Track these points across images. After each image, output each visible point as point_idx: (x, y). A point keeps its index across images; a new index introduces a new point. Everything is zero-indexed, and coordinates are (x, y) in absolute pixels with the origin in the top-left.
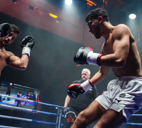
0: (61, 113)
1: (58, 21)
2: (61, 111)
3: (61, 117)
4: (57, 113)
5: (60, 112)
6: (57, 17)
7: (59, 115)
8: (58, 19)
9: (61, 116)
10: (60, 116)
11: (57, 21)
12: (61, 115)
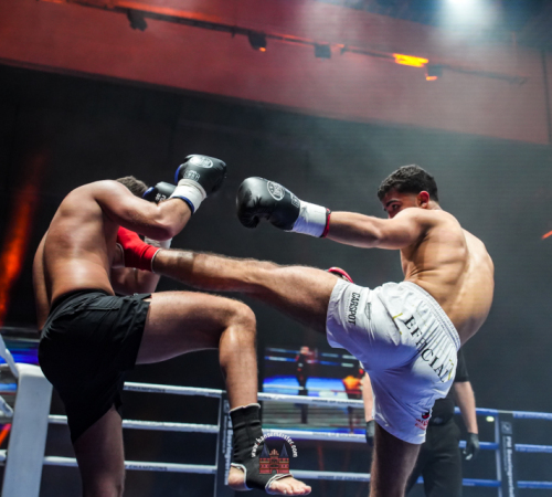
0: (509, 438)
1: (430, 75)
2: (507, 428)
3: (513, 455)
4: (492, 440)
5: (502, 435)
6: (424, 61)
7: (501, 447)
8: (430, 69)
9: (513, 448)
10: (510, 452)
11: (428, 78)
12: (509, 444)
